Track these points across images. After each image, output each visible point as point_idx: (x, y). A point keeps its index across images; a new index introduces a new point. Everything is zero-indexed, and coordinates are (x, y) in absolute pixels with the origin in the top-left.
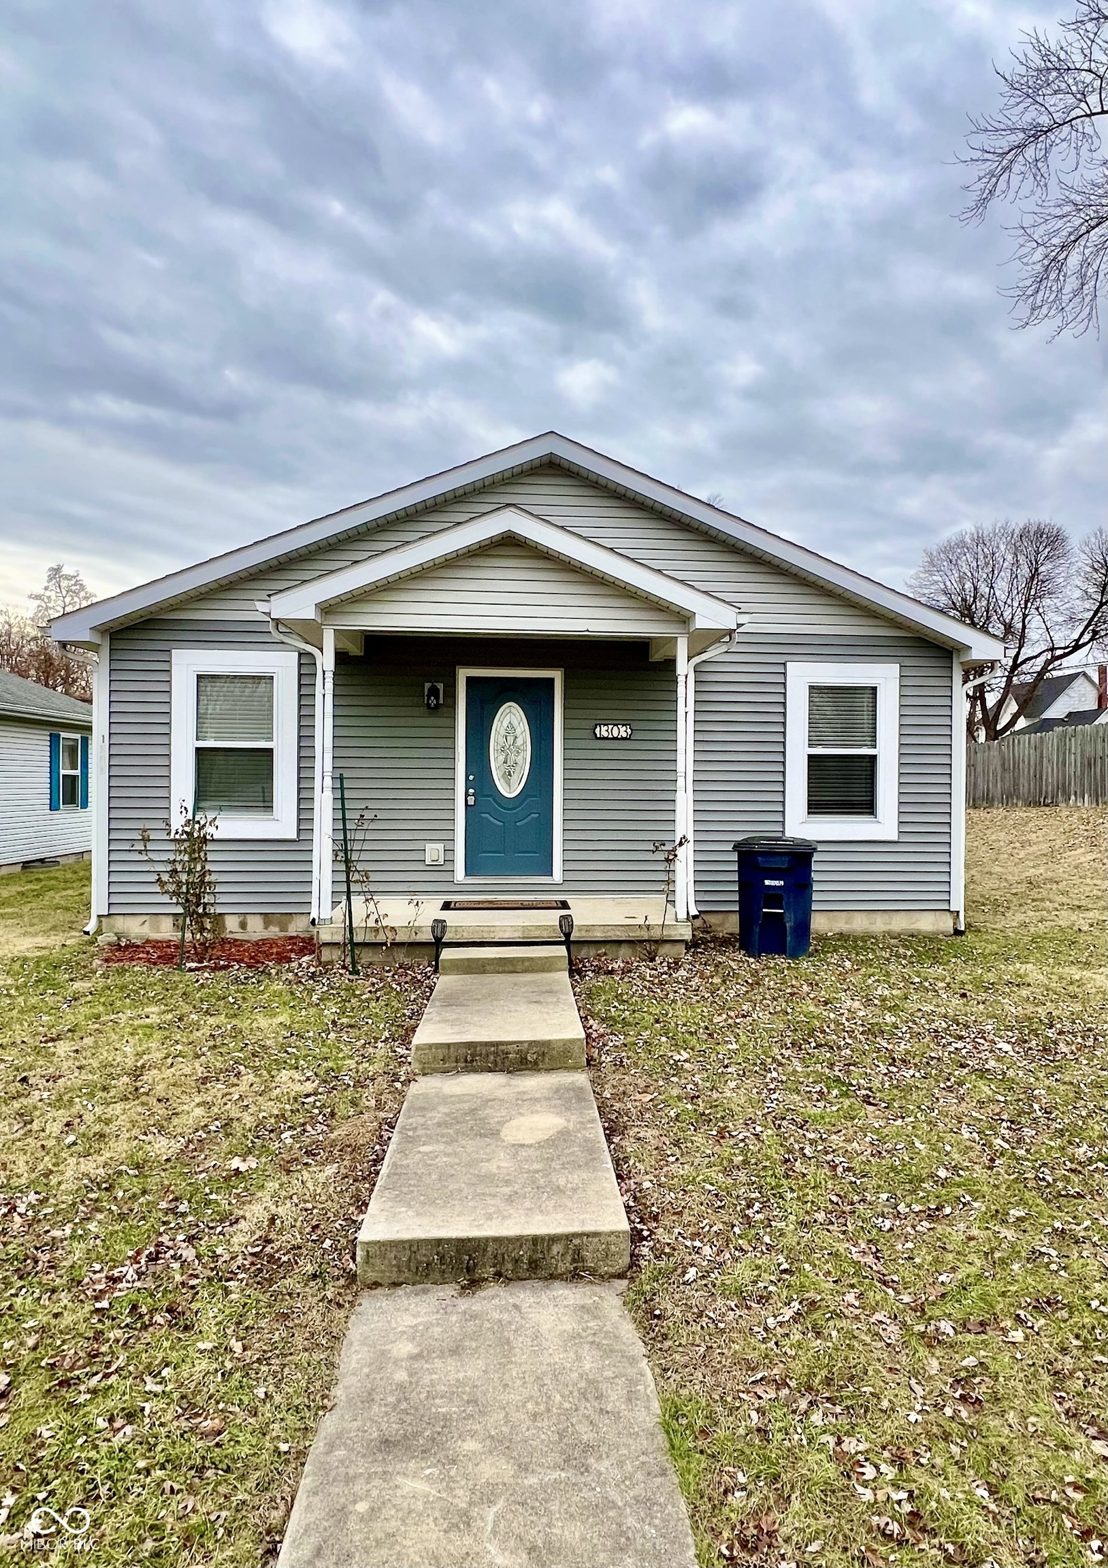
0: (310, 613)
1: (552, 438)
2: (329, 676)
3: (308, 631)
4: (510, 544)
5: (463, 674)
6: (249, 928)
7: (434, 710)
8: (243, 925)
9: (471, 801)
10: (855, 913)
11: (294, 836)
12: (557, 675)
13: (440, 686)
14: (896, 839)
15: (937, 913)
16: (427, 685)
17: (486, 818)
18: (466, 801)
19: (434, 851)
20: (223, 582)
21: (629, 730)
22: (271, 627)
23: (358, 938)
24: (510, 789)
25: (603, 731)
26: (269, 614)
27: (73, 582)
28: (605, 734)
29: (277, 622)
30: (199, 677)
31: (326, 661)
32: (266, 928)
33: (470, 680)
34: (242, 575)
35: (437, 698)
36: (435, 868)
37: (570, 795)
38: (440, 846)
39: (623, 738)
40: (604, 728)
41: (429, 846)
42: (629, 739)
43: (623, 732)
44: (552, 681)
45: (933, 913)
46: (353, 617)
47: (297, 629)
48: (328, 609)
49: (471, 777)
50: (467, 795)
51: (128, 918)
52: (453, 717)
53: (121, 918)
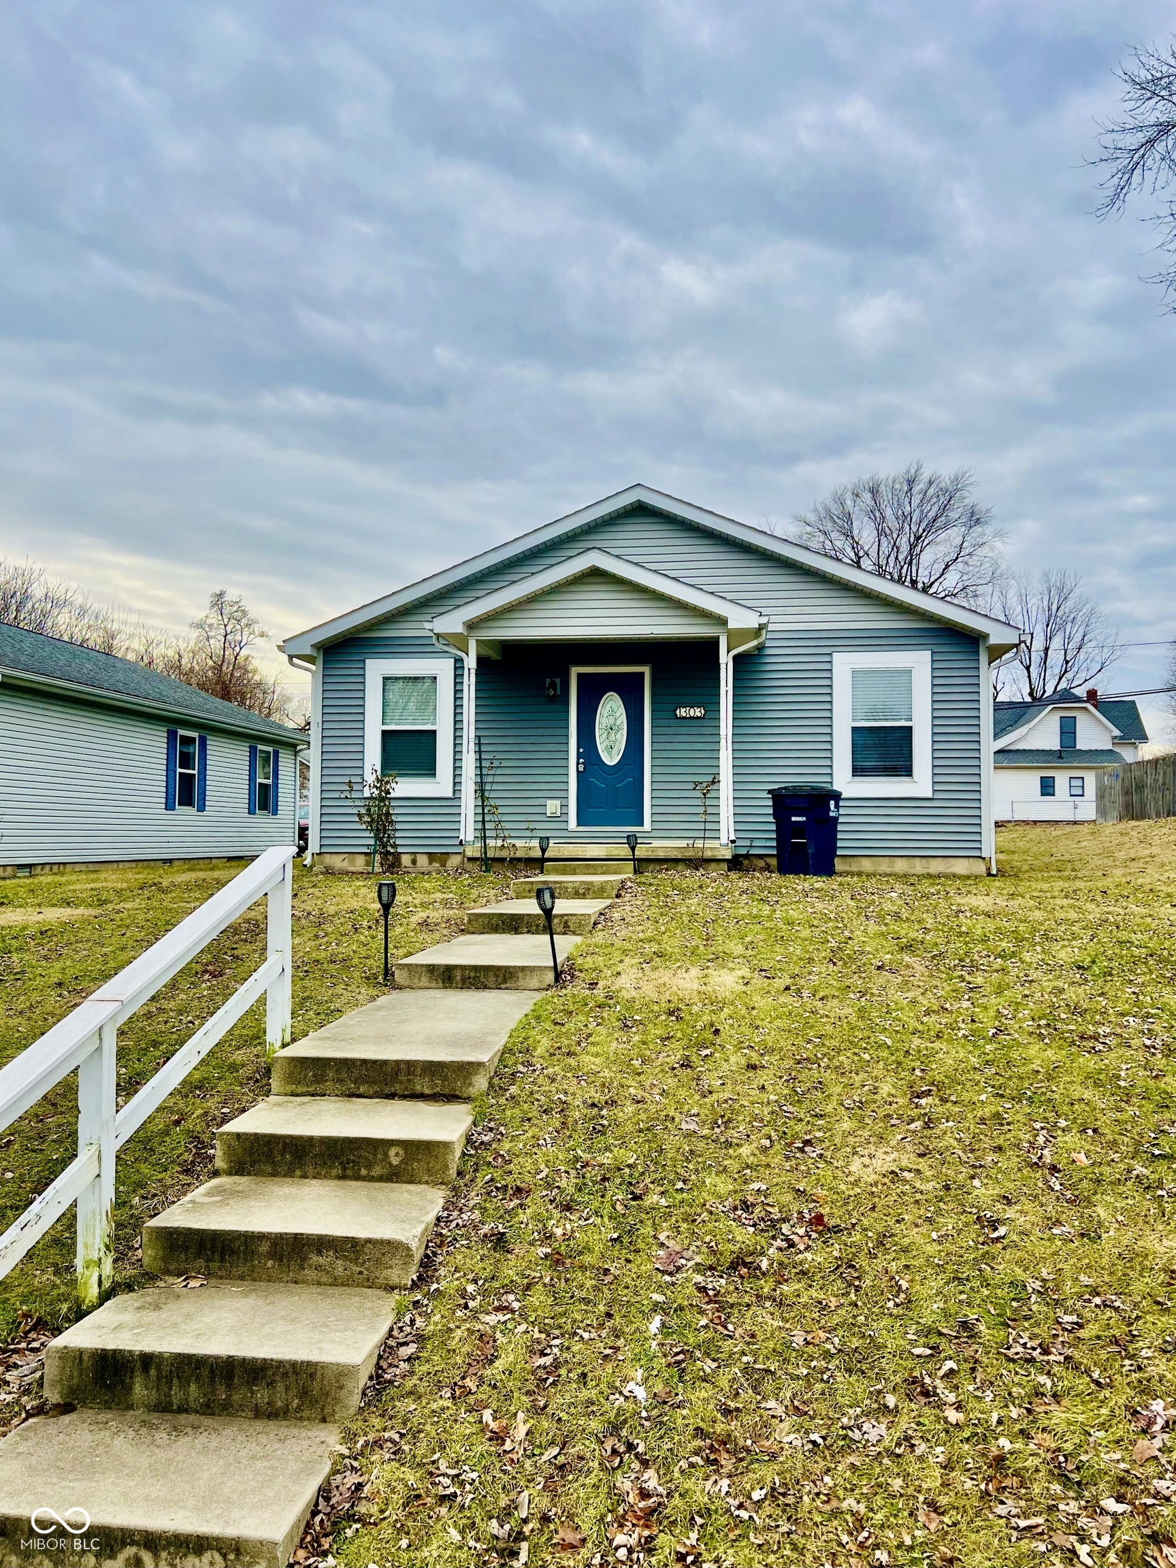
0: (460, 629)
1: (638, 490)
2: (473, 672)
3: (459, 642)
4: (595, 575)
5: (575, 671)
6: (418, 864)
7: (554, 700)
8: (414, 862)
9: (581, 768)
10: (896, 859)
11: (451, 795)
12: (646, 670)
13: (558, 681)
14: (930, 795)
15: (971, 860)
16: (548, 681)
17: (593, 782)
18: (578, 768)
19: (552, 807)
20: (401, 609)
21: (703, 712)
22: (434, 641)
23: (490, 854)
24: (611, 757)
25: (682, 712)
26: (432, 630)
27: (235, 608)
28: (684, 715)
29: (438, 636)
30: (385, 679)
31: (471, 662)
32: (430, 864)
33: (580, 676)
34: (415, 603)
35: (555, 690)
36: (553, 818)
37: (657, 762)
38: (558, 802)
39: (698, 718)
40: (683, 710)
41: (549, 803)
42: (703, 718)
43: (698, 712)
44: (643, 674)
45: (967, 859)
46: (487, 630)
47: (451, 641)
48: (472, 626)
49: (581, 750)
50: (578, 763)
51: (333, 856)
52: (567, 703)
53: (328, 856)
